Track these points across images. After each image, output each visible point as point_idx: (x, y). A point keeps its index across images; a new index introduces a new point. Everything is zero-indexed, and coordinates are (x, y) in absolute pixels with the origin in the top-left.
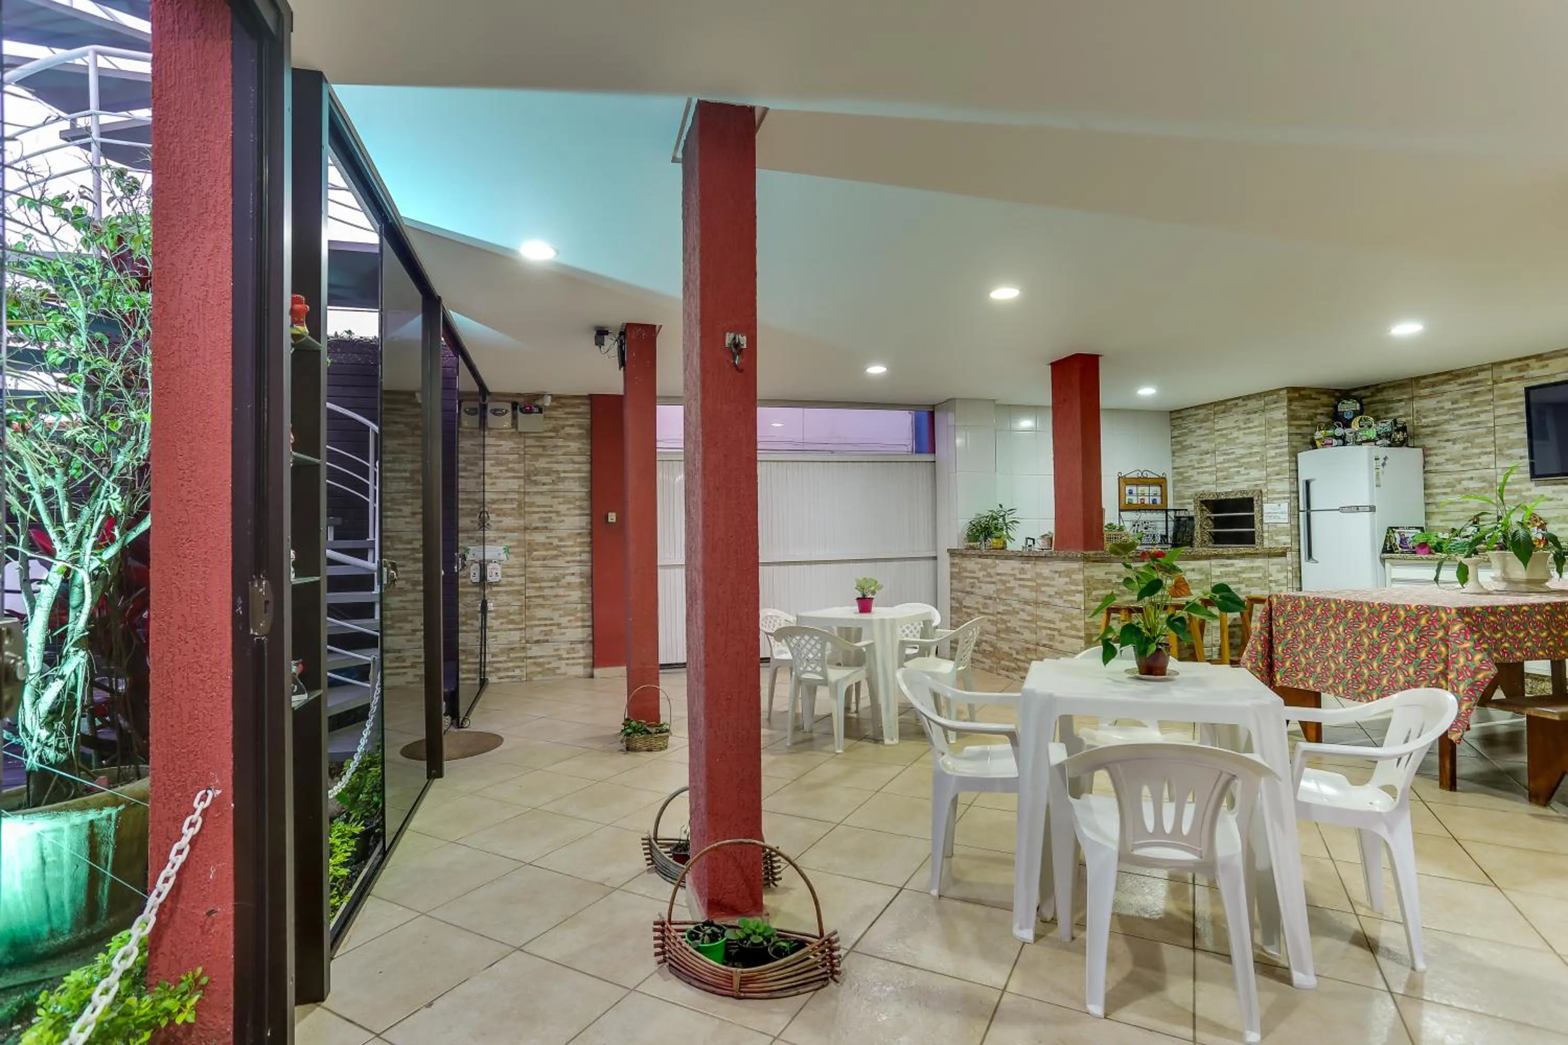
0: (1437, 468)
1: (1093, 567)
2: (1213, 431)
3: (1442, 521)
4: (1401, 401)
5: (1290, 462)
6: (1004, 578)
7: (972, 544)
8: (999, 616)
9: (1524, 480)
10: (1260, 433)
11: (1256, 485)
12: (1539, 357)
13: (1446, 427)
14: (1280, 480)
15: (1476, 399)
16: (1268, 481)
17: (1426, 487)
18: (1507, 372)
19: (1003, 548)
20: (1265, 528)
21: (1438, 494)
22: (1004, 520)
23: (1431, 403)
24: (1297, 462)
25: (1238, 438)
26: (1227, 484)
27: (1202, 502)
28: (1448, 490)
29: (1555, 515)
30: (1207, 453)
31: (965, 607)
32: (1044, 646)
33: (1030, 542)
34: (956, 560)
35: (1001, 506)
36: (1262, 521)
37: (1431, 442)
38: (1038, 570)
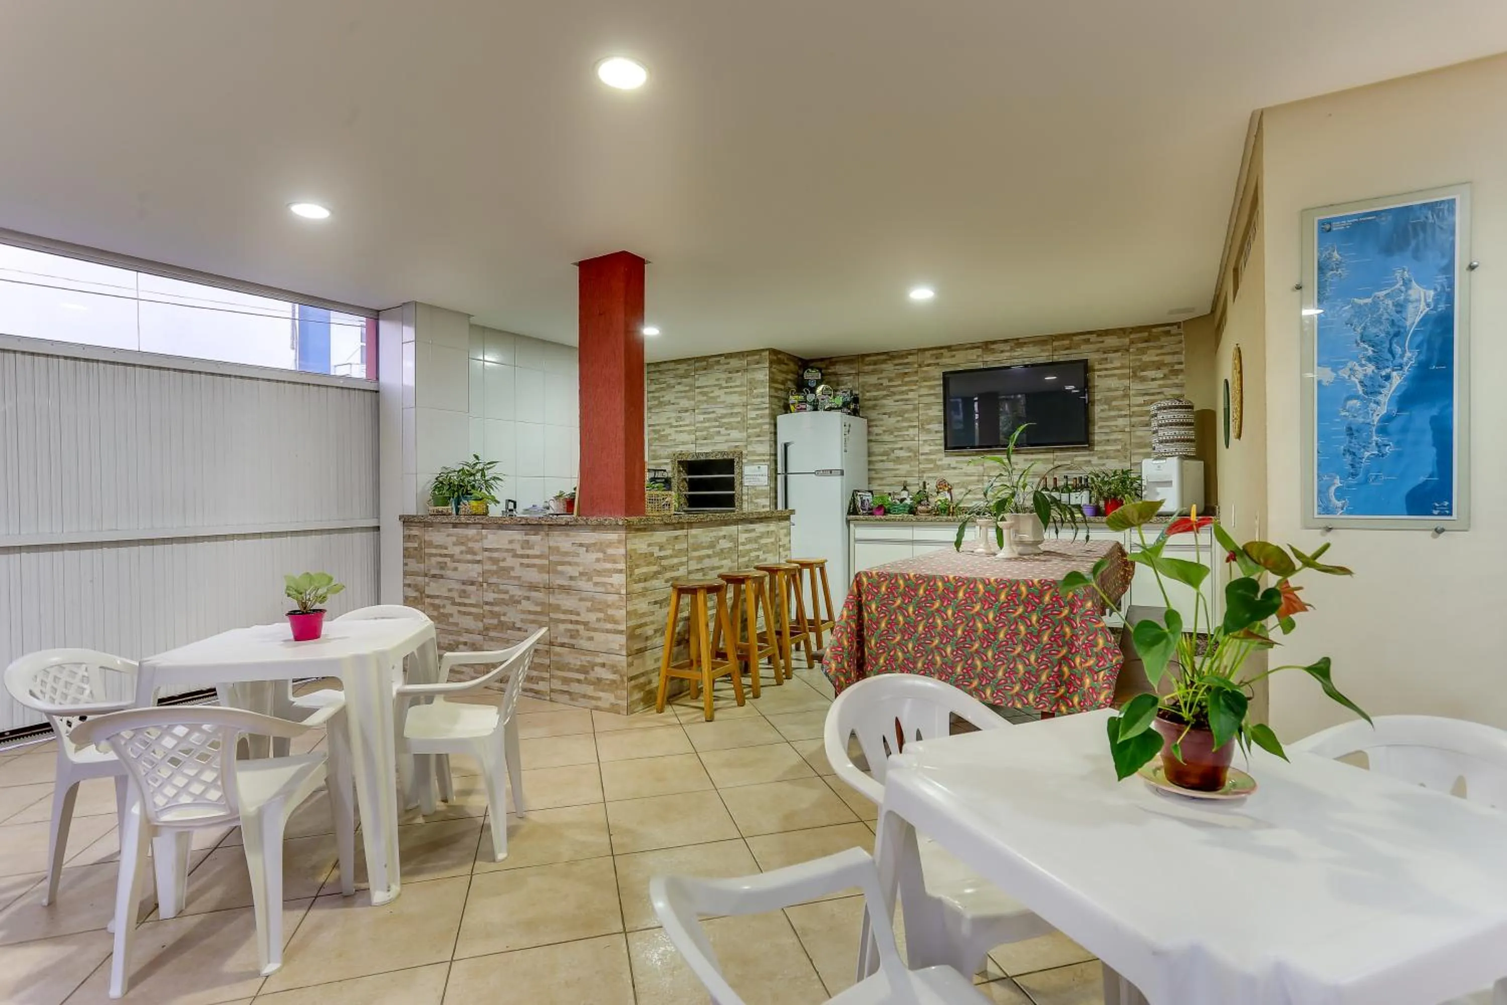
0: (878, 437)
1: (635, 537)
2: (693, 387)
3: (880, 485)
4: (849, 375)
5: (770, 424)
6: (495, 555)
7: (440, 508)
8: (487, 608)
9: (938, 451)
10: (741, 393)
11: (736, 447)
12: (949, 348)
13: (885, 402)
14: (761, 442)
15: (907, 379)
16: (748, 442)
17: (870, 454)
18: (928, 358)
19: (486, 514)
20: (745, 491)
21: (876, 461)
22: (483, 475)
23: (873, 379)
24: (775, 425)
25: (719, 396)
26: (707, 444)
27: (679, 462)
28: (885, 458)
29: (957, 482)
30: (686, 411)
31: (428, 596)
32: (562, 645)
33: (511, 506)
34: (415, 532)
35: (477, 457)
36: (741, 483)
37: (873, 414)
38: (552, 544)
